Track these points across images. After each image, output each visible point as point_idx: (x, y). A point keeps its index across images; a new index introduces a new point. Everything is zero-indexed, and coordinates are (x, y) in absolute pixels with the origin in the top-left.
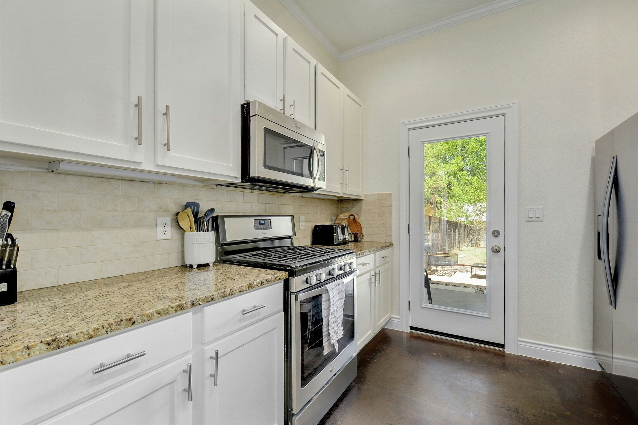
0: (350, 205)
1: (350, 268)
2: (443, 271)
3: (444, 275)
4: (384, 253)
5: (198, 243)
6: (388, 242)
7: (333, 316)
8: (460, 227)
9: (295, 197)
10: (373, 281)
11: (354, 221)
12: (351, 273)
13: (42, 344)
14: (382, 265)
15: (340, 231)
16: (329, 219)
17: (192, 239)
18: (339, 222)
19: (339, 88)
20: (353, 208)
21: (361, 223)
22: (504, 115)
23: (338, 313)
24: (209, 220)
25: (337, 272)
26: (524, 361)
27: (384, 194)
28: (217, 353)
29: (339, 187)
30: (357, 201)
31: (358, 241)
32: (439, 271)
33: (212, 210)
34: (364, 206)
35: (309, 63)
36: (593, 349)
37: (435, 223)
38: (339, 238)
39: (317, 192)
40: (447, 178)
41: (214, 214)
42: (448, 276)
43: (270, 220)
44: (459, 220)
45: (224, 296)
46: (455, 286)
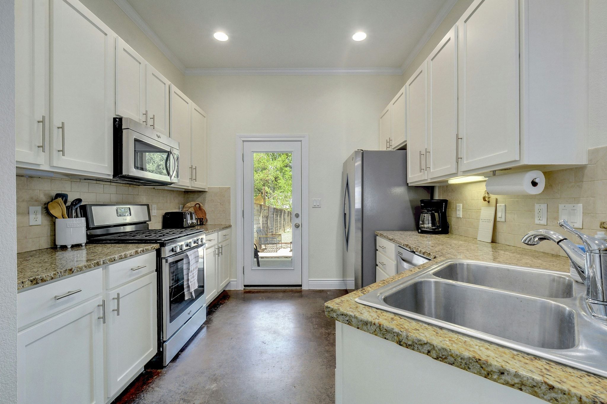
0: (196, 195)
1: (202, 242)
2: (270, 249)
3: (271, 251)
4: (225, 232)
5: (73, 227)
6: (227, 224)
7: (191, 274)
8: (285, 213)
9: (148, 189)
10: (217, 253)
11: (199, 209)
12: (202, 245)
13: (29, 281)
14: (224, 241)
15: (189, 217)
16: (177, 207)
17: (67, 224)
18: (187, 209)
19: (188, 103)
20: (198, 198)
21: (205, 210)
22: (301, 141)
23: (194, 272)
24: (77, 209)
25: (193, 245)
26: (312, 291)
27: (224, 188)
28: (118, 294)
29: (188, 181)
30: (200, 192)
31: (203, 224)
32: (268, 249)
33: (79, 200)
34: (208, 196)
35: (165, 84)
36: (343, 278)
37: (265, 210)
38: (188, 222)
39: (172, 186)
40: (275, 173)
41: (82, 204)
42: (274, 252)
43: (129, 208)
44: (284, 208)
45: (121, 258)
46: (278, 258)
